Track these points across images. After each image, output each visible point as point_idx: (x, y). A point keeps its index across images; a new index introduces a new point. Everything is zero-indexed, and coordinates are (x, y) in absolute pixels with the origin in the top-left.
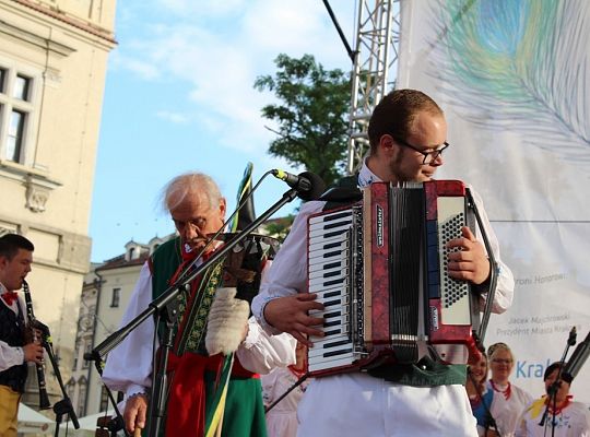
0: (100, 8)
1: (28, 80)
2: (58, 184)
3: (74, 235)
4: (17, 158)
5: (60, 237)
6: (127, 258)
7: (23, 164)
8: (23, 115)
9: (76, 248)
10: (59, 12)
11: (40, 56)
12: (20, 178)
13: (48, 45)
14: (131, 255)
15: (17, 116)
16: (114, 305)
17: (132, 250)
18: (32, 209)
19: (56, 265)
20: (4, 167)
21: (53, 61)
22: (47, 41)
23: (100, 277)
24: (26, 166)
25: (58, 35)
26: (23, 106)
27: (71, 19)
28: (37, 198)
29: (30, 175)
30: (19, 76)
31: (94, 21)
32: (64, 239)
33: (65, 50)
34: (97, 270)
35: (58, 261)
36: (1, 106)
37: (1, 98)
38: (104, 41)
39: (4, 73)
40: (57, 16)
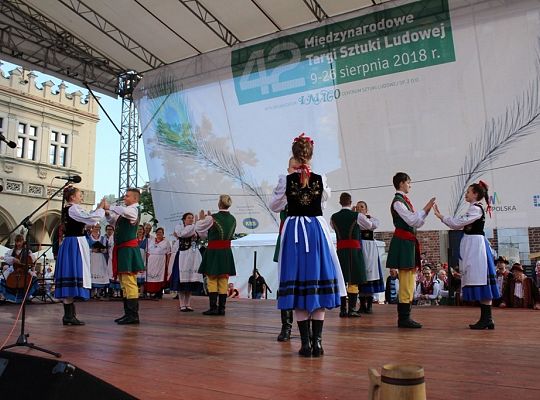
0: (92, 108)
1: (66, 136)
2: (80, 173)
3: (88, 191)
4: (64, 165)
8: (65, 149)
11: (70, 127)
13: (73, 122)
15: (63, 149)
20: (59, 169)
21: (75, 128)
24: (68, 168)
25: (76, 119)
26: (65, 146)
27: (81, 112)
29: (69, 170)
30: (63, 135)
31: (90, 112)
33: (80, 124)
36: (56, 146)
37: (56, 143)
38: (95, 119)
39: (57, 134)
40: (76, 111)
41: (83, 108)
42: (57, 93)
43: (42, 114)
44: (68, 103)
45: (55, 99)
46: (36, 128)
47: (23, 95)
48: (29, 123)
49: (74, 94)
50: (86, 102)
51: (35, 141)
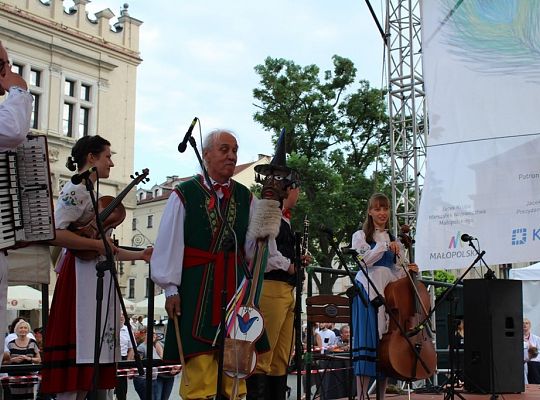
0: (130, 39)
1: (88, 88)
3: (126, 184)
5: (116, 186)
8: (87, 110)
10: (106, 43)
11: (95, 72)
13: (100, 65)
15: (83, 111)
21: (104, 74)
22: (99, 61)
25: (105, 57)
26: (87, 104)
27: (112, 46)
30: (83, 85)
31: (127, 46)
32: (119, 188)
33: (110, 67)
36: (71, 106)
37: (71, 100)
38: (134, 59)
39: (72, 83)
40: (104, 45)
41: (115, 40)
42: (73, 11)
43: (50, 48)
44: (90, 31)
45: (70, 23)
46: (39, 73)
47: (18, 14)
48: (29, 64)
49: (99, 15)
50: (119, 29)
51: (38, 96)
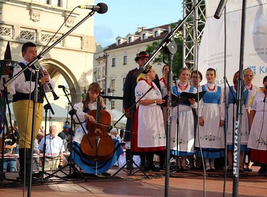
2: (78, 15)
3: (88, 36)
4: (59, 5)
5: (81, 37)
6: (117, 44)
7: (62, 7)
9: (89, 42)
12: (61, 13)
14: (119, 43)
16: (113, 66)
17: (119, 40)
18: (68, 26)
19: (81, 50)
20: (54, 9)
23: (106, 54)
28: (70, 21)
29: (65, 11)
32: (83, 38)
34: (104, 51)
35: (81, 48)
